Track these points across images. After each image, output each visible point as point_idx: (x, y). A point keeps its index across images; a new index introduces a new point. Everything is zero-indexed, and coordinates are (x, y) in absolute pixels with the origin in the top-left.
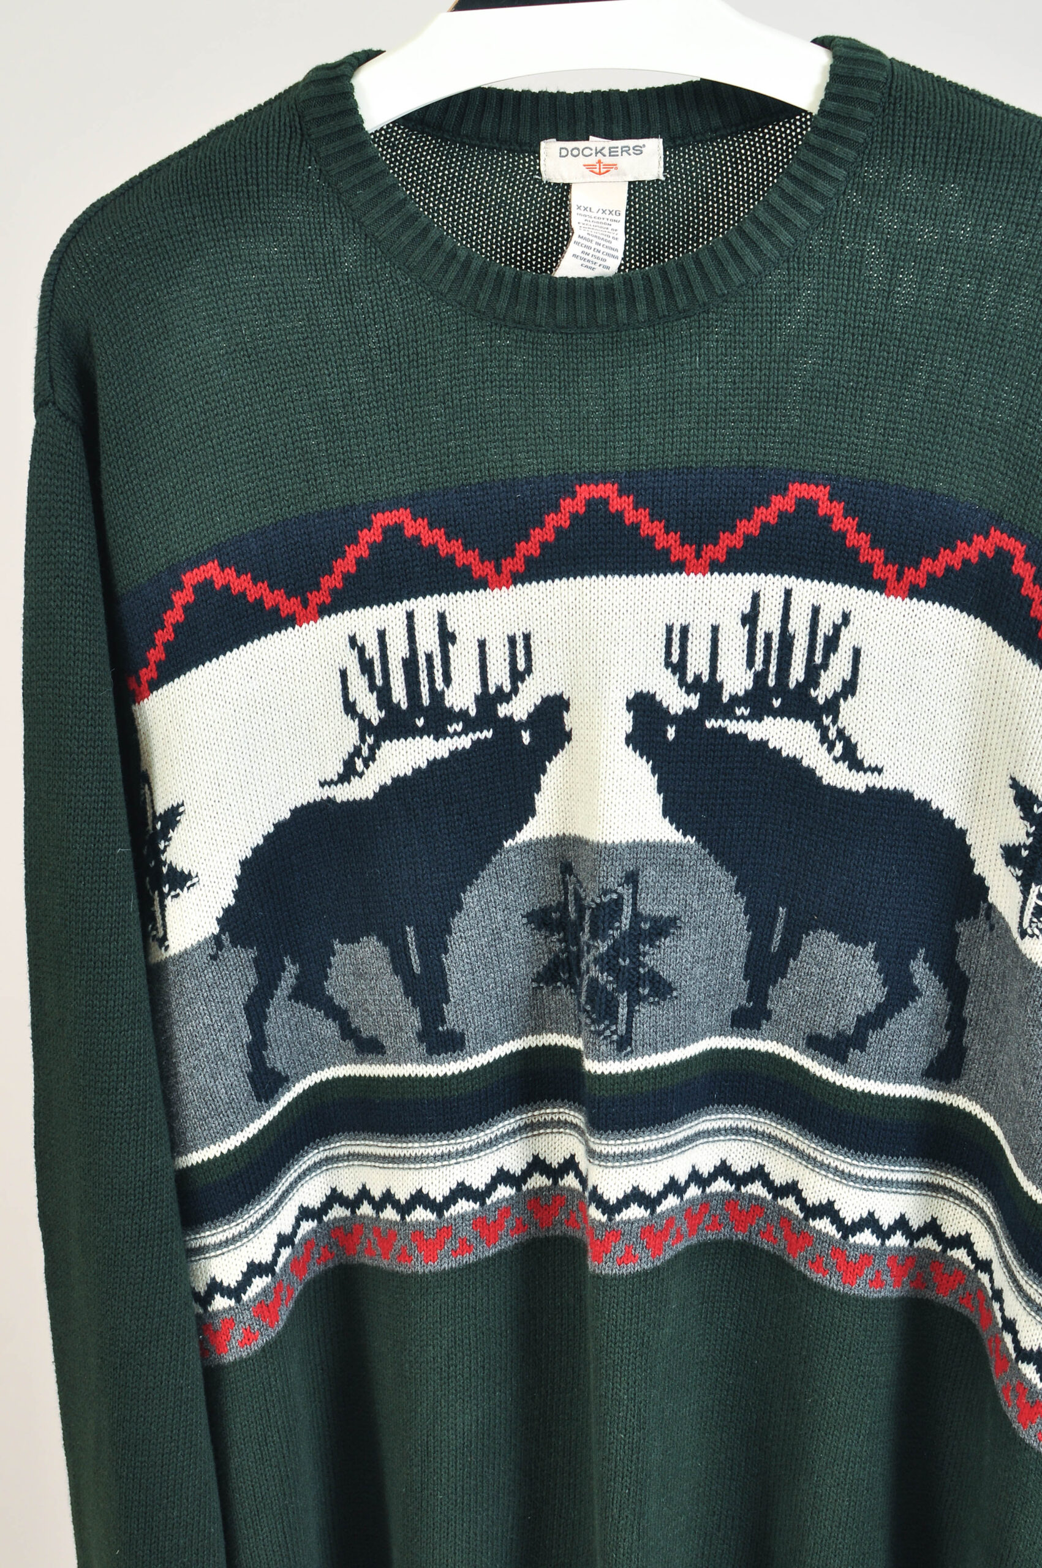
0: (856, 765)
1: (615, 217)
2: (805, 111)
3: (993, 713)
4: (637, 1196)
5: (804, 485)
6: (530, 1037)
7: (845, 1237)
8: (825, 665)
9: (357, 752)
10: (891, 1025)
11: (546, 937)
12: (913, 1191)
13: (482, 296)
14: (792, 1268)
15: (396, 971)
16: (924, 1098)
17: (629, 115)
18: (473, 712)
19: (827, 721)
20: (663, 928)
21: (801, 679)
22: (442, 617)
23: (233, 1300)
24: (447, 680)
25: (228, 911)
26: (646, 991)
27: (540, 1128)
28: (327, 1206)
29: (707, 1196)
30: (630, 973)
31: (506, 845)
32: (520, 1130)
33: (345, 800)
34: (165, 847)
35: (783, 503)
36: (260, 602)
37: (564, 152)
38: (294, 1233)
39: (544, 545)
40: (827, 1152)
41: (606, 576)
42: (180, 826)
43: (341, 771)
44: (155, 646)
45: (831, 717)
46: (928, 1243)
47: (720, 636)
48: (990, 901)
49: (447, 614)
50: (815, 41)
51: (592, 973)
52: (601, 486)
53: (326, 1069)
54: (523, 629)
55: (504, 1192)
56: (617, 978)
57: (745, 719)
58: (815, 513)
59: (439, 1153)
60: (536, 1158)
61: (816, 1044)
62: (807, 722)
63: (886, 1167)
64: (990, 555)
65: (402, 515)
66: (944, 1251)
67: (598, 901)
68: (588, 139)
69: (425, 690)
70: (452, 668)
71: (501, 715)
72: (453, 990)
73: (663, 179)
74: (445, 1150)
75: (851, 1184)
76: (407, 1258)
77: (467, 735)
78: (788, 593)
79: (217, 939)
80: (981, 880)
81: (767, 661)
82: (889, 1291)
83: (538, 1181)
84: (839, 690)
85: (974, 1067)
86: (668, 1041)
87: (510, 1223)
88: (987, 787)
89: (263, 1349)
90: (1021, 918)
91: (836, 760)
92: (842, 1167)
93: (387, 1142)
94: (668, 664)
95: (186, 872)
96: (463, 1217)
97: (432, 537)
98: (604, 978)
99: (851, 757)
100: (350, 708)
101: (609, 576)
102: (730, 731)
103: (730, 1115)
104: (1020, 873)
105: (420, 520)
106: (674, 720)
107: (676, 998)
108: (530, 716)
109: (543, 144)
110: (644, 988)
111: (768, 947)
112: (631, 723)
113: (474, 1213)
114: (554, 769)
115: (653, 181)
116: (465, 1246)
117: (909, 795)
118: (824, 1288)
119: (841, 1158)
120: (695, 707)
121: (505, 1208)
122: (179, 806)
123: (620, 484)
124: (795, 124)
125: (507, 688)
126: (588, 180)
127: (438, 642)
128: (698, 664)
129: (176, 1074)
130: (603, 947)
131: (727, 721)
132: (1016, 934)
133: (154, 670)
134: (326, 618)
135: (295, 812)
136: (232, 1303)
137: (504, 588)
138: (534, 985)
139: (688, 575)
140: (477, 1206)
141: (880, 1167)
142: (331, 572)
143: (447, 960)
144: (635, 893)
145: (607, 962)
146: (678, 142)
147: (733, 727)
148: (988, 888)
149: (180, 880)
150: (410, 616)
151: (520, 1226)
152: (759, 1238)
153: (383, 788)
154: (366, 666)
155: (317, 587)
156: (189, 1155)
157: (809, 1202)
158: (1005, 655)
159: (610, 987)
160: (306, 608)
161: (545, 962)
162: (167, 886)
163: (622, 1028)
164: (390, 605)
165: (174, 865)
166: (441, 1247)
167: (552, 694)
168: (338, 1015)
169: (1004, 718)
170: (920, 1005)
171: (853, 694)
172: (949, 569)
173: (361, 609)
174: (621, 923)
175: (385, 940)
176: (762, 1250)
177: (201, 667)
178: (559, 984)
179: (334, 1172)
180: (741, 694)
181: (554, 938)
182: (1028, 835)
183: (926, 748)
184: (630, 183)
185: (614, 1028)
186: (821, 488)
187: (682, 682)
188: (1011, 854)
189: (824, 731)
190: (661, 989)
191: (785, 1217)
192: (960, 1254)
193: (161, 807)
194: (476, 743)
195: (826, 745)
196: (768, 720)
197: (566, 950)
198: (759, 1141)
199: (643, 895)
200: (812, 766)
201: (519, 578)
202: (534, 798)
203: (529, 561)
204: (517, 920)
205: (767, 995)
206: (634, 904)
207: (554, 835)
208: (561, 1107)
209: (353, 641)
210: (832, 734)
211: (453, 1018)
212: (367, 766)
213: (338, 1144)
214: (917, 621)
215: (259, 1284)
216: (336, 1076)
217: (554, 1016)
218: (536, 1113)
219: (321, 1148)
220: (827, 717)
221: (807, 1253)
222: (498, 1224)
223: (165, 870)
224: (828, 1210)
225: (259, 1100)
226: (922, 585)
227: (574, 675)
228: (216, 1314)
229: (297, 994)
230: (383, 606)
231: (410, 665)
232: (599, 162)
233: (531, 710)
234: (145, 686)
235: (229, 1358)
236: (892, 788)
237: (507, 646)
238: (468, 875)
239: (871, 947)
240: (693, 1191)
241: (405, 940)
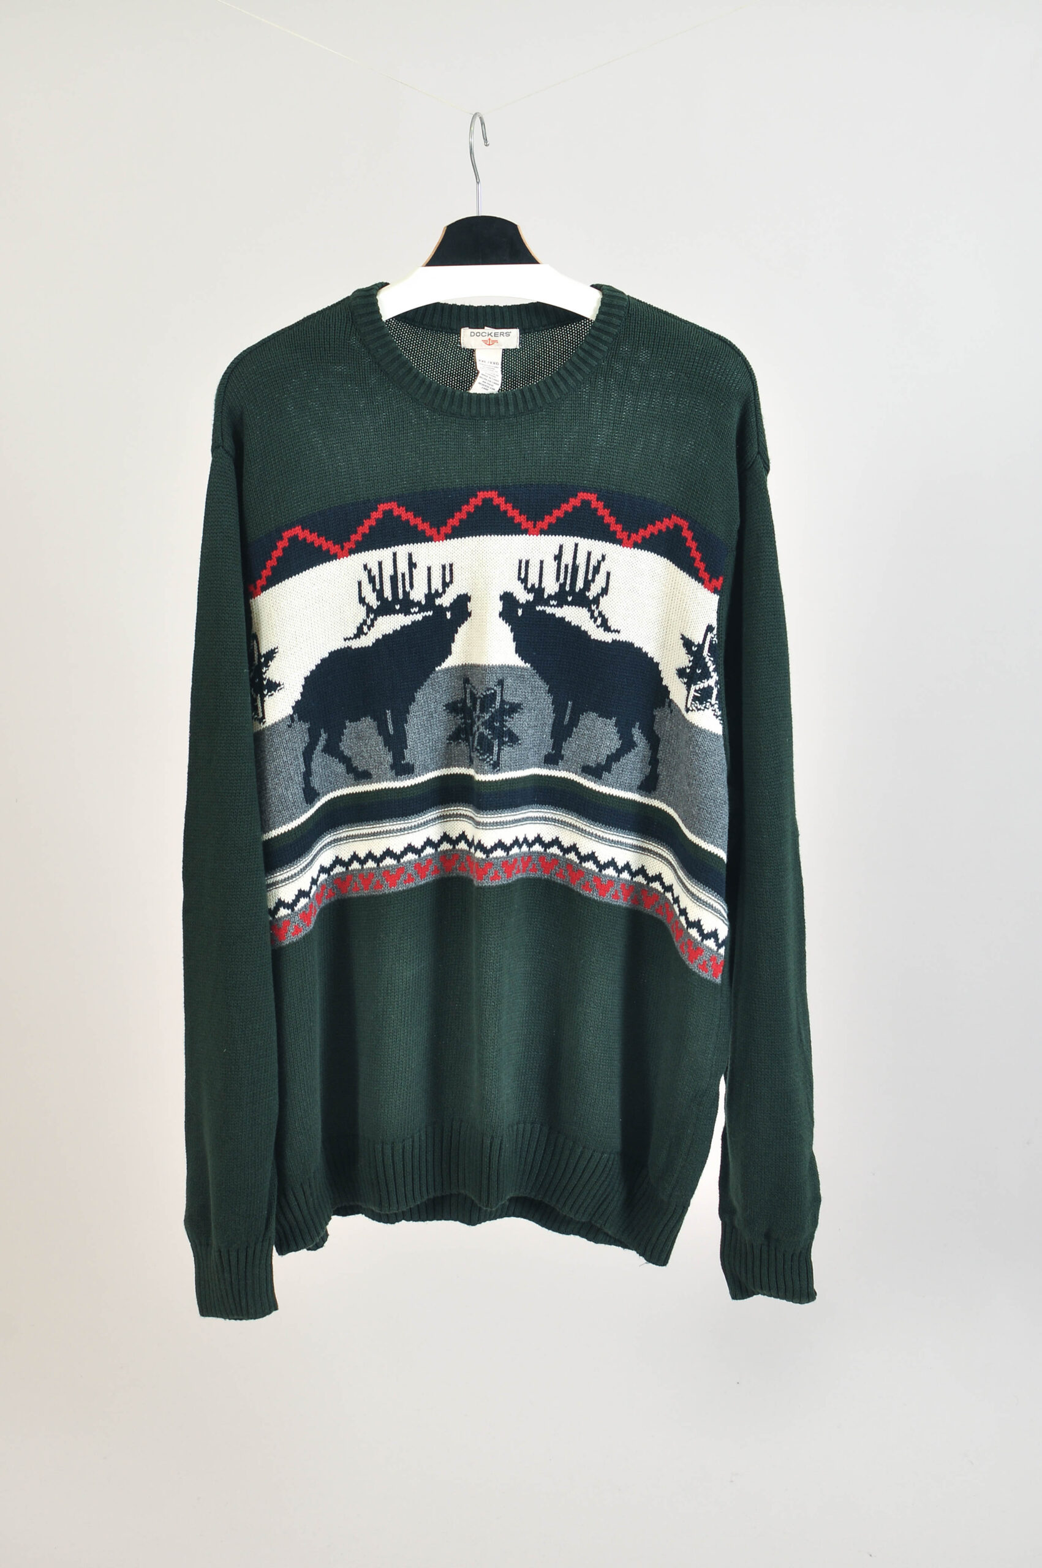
0: (607, 629)
1: (495, 365)
2: (587, 318)
3: (673, 604)
4: (500, 845)
5: (585, 494)
6: (444, 769)
7: (600, 871)
8: (593, 580)
9: (365, 622)
10: (623, 760)
11: (455, 717)
12: (633, 850)
13: (436, 401)
14: (572, 890)
15: (380, 734)
16: (638, 801)
17: (503, 318)
18: (423, 603)
19: (594, 607)
20: (515, 708)
21: (582, 587)
22: (410, 555)
23: (290, 910)
24: (412, 586)
25: (297, 702)
26: (507, 739)
27: (448, 818)
28: (333, 866)
29: (531, 853)
30: (499, 730)
31: (437, 669)
32: (438, 818)
33: (357, 647)
34: (266, 671)
35: (575, 502)
36: (320, 547)
37: (473, 334)
38: (317, 880)
39: (461, 521)
40: (592, 826)
41: (491, 535)
42: (275, 659)
43: (355, 633)
44: (266, 568)
45: (595, 606)
46: (640, 879)
47: (544, 566)
48: (671, 698)
49: (413, 554)
50: (592, 286)
51: (481, 730)
52: (490, 492)
53: (337, 791)
54: (449, 562)
55: (429, 851)
56: (493, 732)
57: (555, 606)
58: (590, 507)
59: (399, 828)
60: (445, 834)
61: (587, 771)
62: (584, 608)
63: (621, 835)
64: (671, 527)
65: (393, 505)
66: (648, 884)
67: (485, 694)
68: (484, 328)
69: (400, 591)
70: (414, 580)
71: (437, 604)
72: (410, 743)
73: (518, 348)
74: (402, 826)
75: (604, 842)
76: (380, 887)
77: (420, 613)
78: (576, 545)
79: (291, 716)
80: (666, 687)
81: (565, 578)
82: (621, 902)
83: (446, 846)
84: (599, 592)
85: (663, 785)
86: (516, 765)
87: (431, 868)
88: (669, 641)
89: (304, 938)
90: (687, 703)
91: (598, 627)
92: (599, 833)
93: (370, 825)
94: (519, 578)
95: (278, 683)
96: (410, 862)
97: (407, 516)
98: (487, 732)
99: (605, 626)
100: (362, 600)
101: (492, 536)
102: (547, 612)
103: (542, 810)
104: (686, 680)
105: (401, 508)
106: (522, 606)
107: (520, 744)
108: (451, 604)
109: (462, 330)
110: (506, 738)
111: (563, 722)
112: (502, 607)
113: (415, 860)
114: (461, 631)
115: (514, 349)
116: (410, 879)
117: (632, 645)
118: (590, 899)
119: (599, 829)
120: (531, 600)
121: (429, 860)
122: (275, 649)
123: (499, 492)
124: (581, 324)
125: (440, 591)
126: (484, 347)
127: (408, 568)
128: (533, 579)
129: (266, 789)
130: (487, 717)
131: (546, 607)
132: (684, 711)
133: (265, 580)
134: (352, 555)
135: (331, 654)
136: (289, 912)
137: (441, 541)
138: (448, 741)
139: (530, 535)
140: (417, 857)
141: (618, 834)
142: (356, 532)
143: (407, 727)
144: (502, 690)
145: (489, 724)
146: (527, 331)
147: (549, 610)
148: (669, 692)
149: (274, 686)
150: (395, 554)
151: (436, 871)
152: (556, 877)
153: (378, 640)
154: (372, 580)
155: (349, 540)
156: (270, 832)
157: (582, 854)
158: (679, 575)
159: (489, 737)
160: (342, 550)
161: (453, 730)
162: (266, 691)
163: (495, 758)
164: (385, 549)
165: (271, 679)
166: (399, 879)
167: (462, 594)
168: (346, 760)
169: (678, 606)
170: (636, 751)
171: (606, 594)
172: (652, 534)
173: (370, 551)
174: (495, 704)
175: (375, 718)
176: (557, 883)
177: (290, 578)
178: (460, 741)
179: (338, 847)
180: (553, 594)
181: (458, 717)
182: (690, 661)
183: (640, 622)
184: (503, 350)
185: (491, 757)
186: (593, 495)
187: (526, 588)
188: (681, 673)
189: (592, 612)
190: (514, 739)
191: (570, 863)
192: (656, 885)
193: (264, 651)
194: (425, 618)
195: (593, 620)
196: (565, 607)
197: (465, 723)
198: (556, 824)
199: (506, 691)
200: (586, 630)
201: (448, 537)
202: (451, 646)
203: (454, 528)
204: (441, 708)
205: (562, 747)
206: (502, 696)
207: (460, 664)
208: (458, 806)
209: (365, 567)
210: (596, 614)
211: (409, 756)
212: (369, 629)
213: (341, 831)
214: (637, 560)
215: (303, 901)
216: (342, 794)
217: (457, 758)
218: (446, 809)
219: (332, 834)
220: (594, 605)
221: (582, 881)
222: (426, 868)
223: (265, 683)
224: (592, 857)
225: (307, 803)
226: (639, 542)
227: (474, 584)
228: (280, 919)
229: (327, 750)
230: (381, 549)
231: (394, 579)
232: (489, 339)
233: (452, 601)
234: (259, 589)
235: (286, 942)
236: (624, 641)
237: (441, 569)
238: (418, 684)
239: (614, 719)
240: (525, 848)
241: (386, 718)
